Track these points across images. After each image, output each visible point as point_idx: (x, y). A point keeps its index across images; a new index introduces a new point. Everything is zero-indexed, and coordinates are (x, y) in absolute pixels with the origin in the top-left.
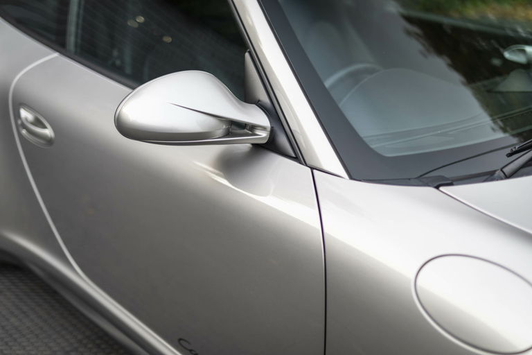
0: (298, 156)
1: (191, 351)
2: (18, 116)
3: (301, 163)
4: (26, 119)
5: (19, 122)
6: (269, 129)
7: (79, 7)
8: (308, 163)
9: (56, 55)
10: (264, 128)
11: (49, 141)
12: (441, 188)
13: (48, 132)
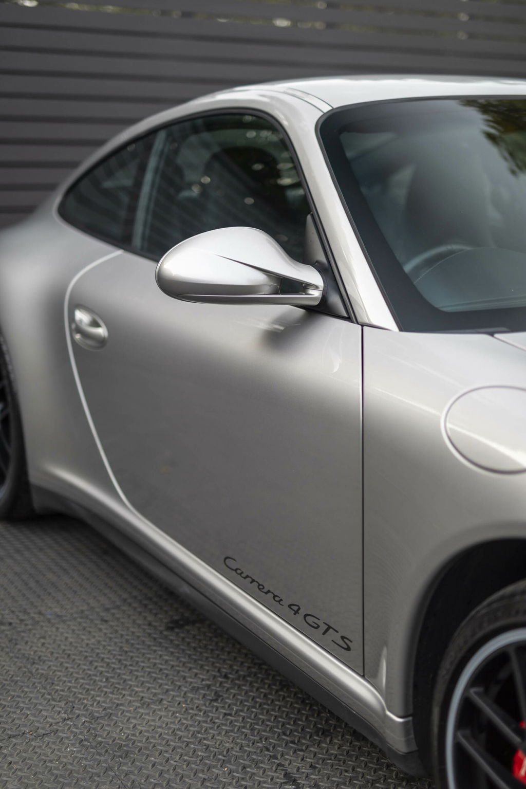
0: (350, 317)
1: (236, 570)
2: (72, 318)
3: (352, 322)
4: (81, 321)
5: (73, 326)
6: (321, 289)
7: (150, 199)
8: (359, 320)
9: (119, 252)
10: (317, 287)
11: (101, 342)
12: (497, 335)
13: (101, 331)
